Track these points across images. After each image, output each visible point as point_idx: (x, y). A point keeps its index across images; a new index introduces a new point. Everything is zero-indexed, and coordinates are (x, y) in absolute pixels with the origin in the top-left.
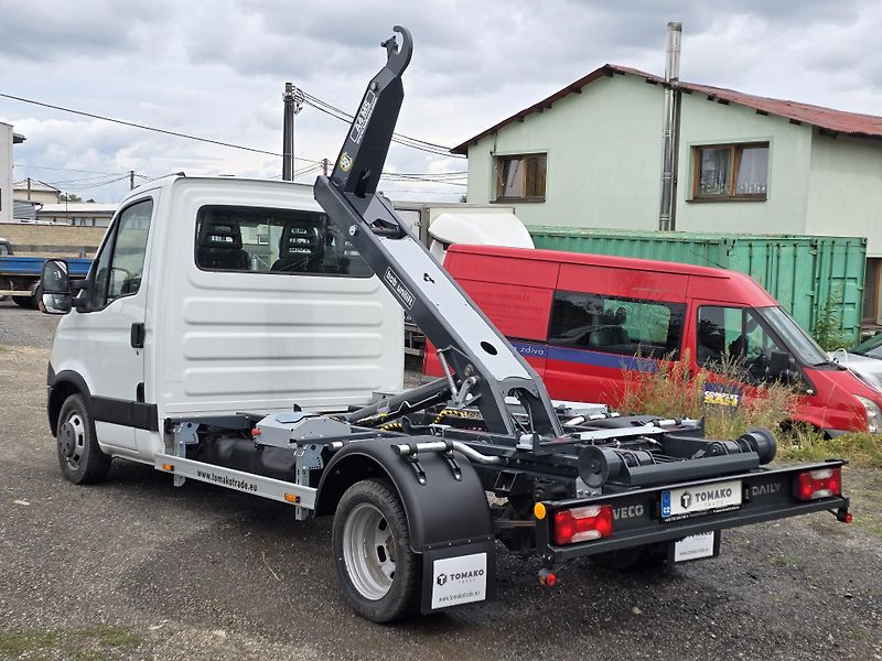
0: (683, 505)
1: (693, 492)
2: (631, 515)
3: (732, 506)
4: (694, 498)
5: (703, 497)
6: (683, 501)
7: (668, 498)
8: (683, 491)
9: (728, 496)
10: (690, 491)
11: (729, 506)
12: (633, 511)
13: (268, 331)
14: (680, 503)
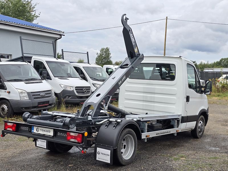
0: (37, 131)
1: (40, 128)
2: (26, 129)
3: (50, 135)
4: (40, 130)
5: (42, 130)
6: (37, 130)
7: (33, 128)
8: (37, 127)
9: (50, 132)
10: (39, 127)
11: (49, 135)
12: (26, 128)
13: (143, 94)
14: (36, 130)
